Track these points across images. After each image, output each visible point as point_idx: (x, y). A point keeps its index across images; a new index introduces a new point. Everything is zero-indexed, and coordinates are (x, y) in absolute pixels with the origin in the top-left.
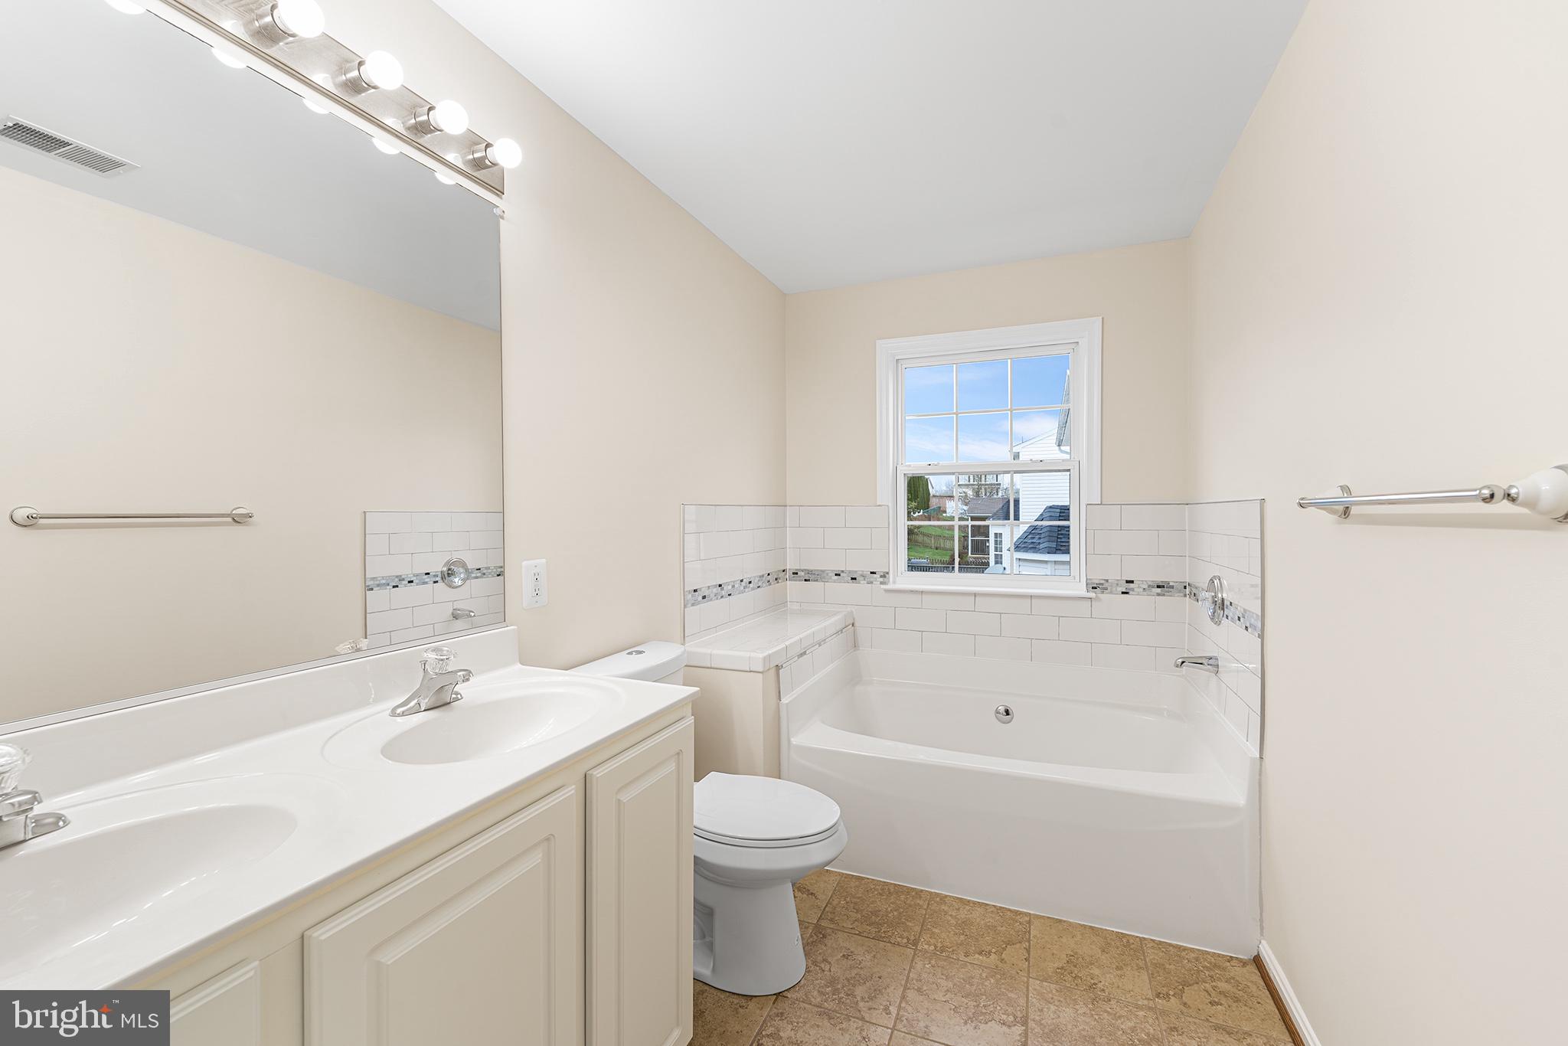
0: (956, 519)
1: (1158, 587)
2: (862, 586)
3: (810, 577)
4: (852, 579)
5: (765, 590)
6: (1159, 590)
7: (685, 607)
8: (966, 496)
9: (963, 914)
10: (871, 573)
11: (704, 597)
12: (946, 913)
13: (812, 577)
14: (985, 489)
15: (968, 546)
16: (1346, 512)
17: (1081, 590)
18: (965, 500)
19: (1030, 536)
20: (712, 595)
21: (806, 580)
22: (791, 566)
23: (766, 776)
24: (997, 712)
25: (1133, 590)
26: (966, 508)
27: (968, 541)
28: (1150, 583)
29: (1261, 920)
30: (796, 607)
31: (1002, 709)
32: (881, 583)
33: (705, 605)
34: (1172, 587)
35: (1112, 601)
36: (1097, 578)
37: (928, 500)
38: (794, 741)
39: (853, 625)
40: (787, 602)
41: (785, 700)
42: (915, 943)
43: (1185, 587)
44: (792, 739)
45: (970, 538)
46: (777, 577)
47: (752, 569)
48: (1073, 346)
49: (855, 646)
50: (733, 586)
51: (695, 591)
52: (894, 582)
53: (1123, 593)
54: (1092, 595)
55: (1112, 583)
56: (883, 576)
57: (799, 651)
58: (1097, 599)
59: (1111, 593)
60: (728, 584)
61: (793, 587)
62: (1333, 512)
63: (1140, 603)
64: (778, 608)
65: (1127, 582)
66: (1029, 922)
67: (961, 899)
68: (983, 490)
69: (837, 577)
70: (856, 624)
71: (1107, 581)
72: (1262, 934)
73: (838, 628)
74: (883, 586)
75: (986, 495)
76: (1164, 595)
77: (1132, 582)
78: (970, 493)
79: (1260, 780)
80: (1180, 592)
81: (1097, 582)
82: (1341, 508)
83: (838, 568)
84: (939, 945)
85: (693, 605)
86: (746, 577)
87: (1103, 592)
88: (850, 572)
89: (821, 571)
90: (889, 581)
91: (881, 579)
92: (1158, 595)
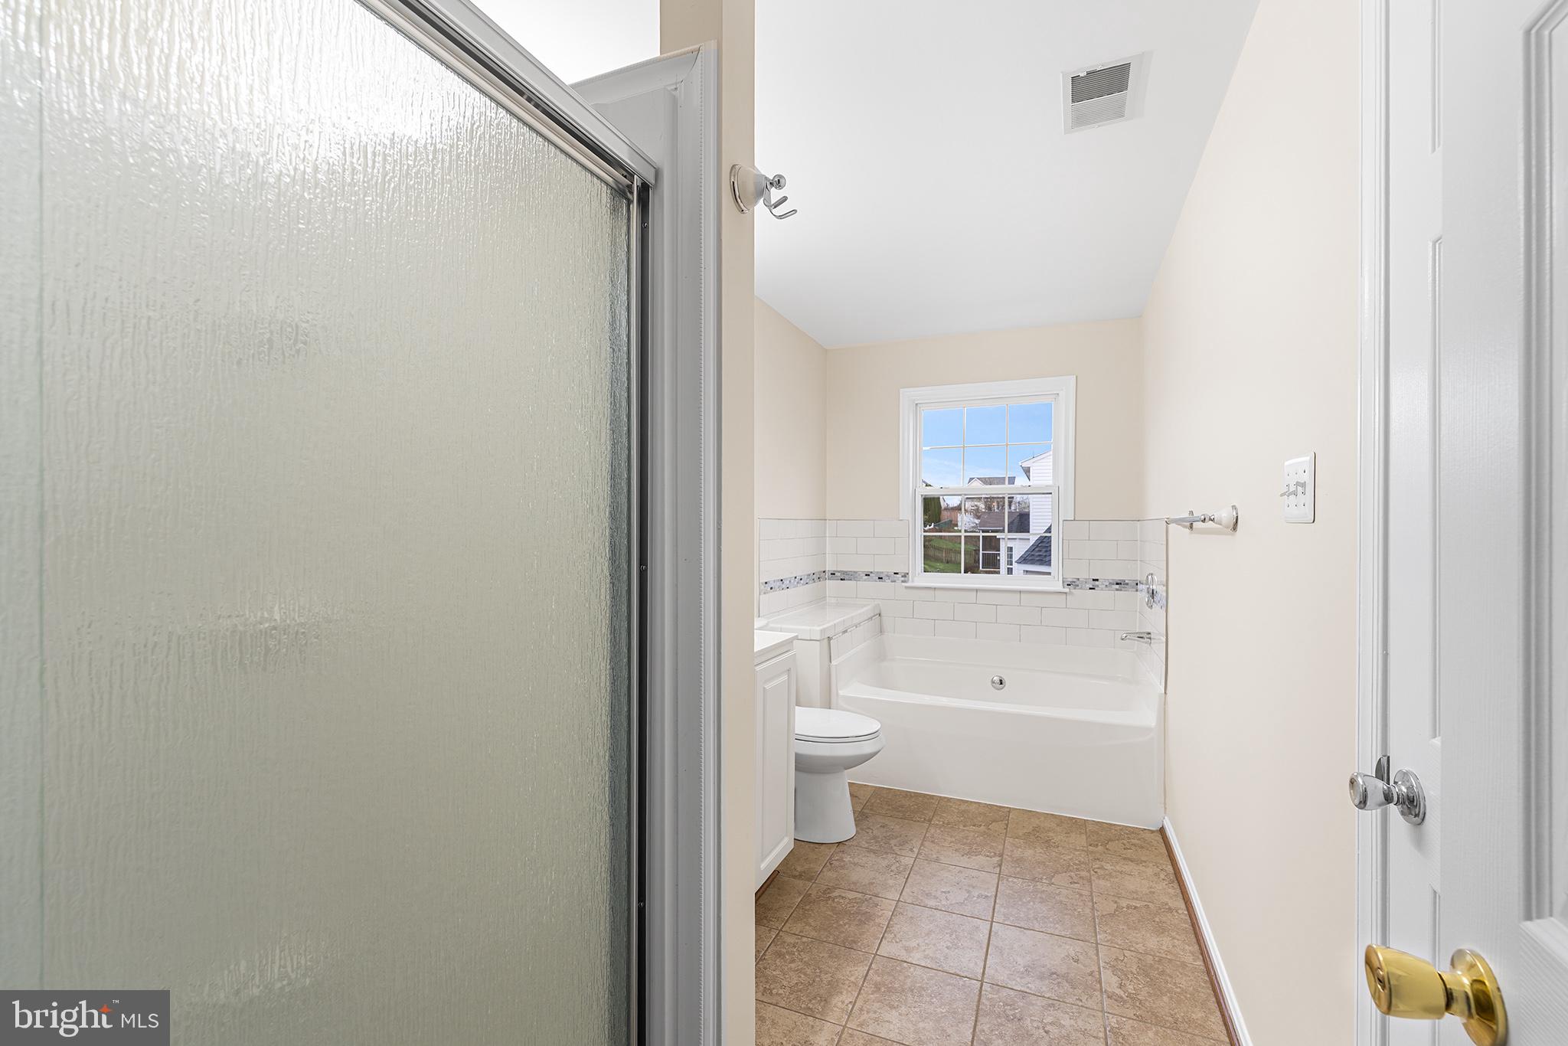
0: (963, 531)
1: (1117, 584)
2: (887, 584)
3: (845, 577)
4: (879, 578)
5: (811, 586)
6: (1117, 586)
7: (760, 594)
8: (978, 509)
9: (963, 807)
10: (895, 573)
11: (771, 588)
12: (951, 807)
13: (847, 577)
14: (998, 503)
15: (979, 560)
16: (1191, 527)
17: (1059, 586)
18: (977, 513)
19: (1037, 549)
20: (776, 587)
21: (841, 579)
22: (829, 568)
23: (821, 708)
24: (993, 682)
25: (1098, 586)
26: (977, 521)
27: (979, 554)
28: (1111, 581)
29: (1165, 804)
30: (833, 601)
31: (996, 679)
32: (903, 582)
33: (772, 594)
34: (1127, 584)
35: (1082, 595)
36: (1070, 578)
37: (940, 513)
38: (841, 693)
39: (880, 615)
40: (825, 597)
41: (834, 663)
42: (930, 821)
43: (1137, 584)
44: (839, 692)
45: (981, 552)
46: (820, 576)
47: (804, 568)
48: (1054, 396)
49: (881, 631)
50: (790, 581)
51: (766, 583)
52: (913, 581)
53: (1090, 589)
54: (1067, 590)
55: (1082, 581)
56: (904, 576)
57: (842, 629)
58: (1071, 593)
59: (1081, 588)
60: (786, 579)
61: (831, 585)
62: (1185, 527)
63: (1103, 595)
64: (820, 600)
65: (1094, 580)
66: (1009, 812)
67: (962, 800)
68: (995, 504)
69: (867, 577)
70: (882, 614)
71: (1078, 579)
72: (1165, 813)
73: (869, 616)
74: (903, 584)
75: (998, 508)
76: (1121, 590)
77: (1097, 580)
78: (982, 506)
79: (1165, 708)
80: (1133, 588)
81: (1071, 580)
82: (1188, 524)
83: (868, 570)
84: (946, 822)
85: (765, 593)
86: (799, 574)
87: (1075, 588)
88: (878, 572)
89: (854, 572)
90: (908, 580)
91: (903, 579)
92: (1117, 590)
